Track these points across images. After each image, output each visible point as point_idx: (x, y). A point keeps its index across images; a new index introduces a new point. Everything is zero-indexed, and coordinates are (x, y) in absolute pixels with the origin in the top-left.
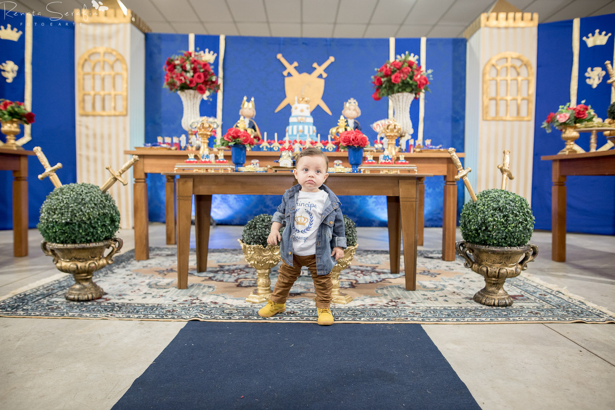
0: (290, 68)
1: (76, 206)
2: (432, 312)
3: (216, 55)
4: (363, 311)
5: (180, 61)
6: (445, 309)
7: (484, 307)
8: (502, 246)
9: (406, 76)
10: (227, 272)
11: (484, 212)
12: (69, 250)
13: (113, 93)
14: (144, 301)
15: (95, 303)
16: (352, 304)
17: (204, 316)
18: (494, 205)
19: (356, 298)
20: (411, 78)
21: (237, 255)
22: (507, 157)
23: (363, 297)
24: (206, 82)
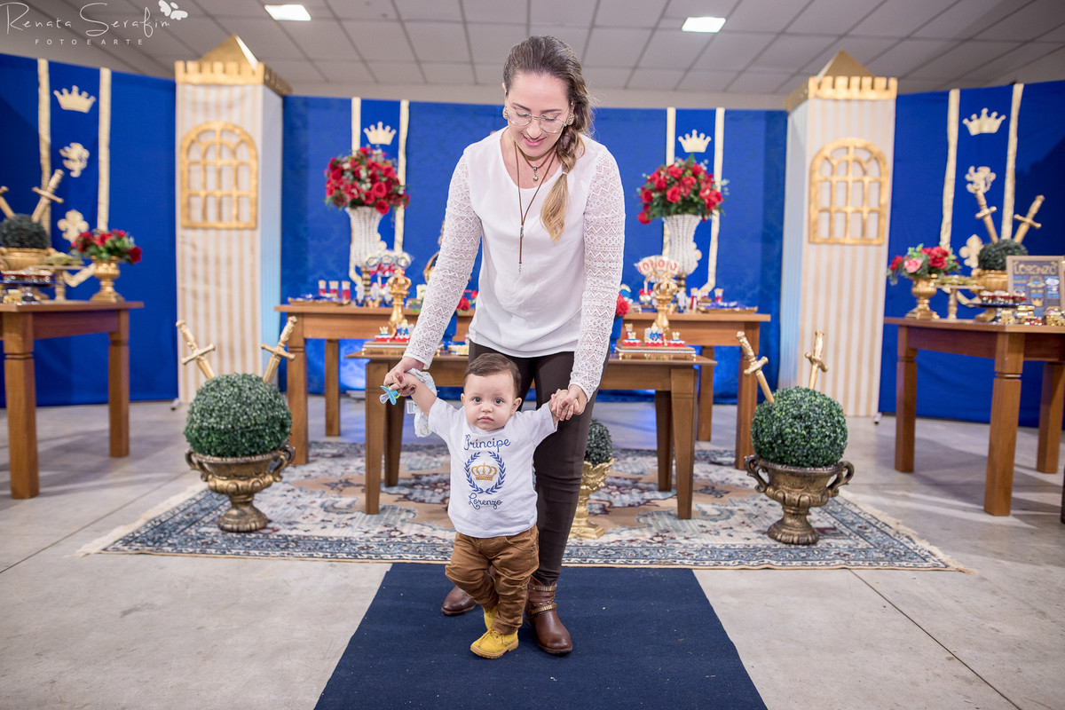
1: (240, 407)
2: (709, 552)
3: (394, 132)
4: (618, 551)
5: (351, 163)
6: (727, 548)
7: (779, 545)
8: (803, 466)
9: (688, 190)
10: (426, 487)
11: (780, 421)
12: (228, 466)
13: (235, 193)
14: (325, 533)
15: (261, 536)
16: (604, 539)
17: (410, 556)
18: (794, 412)
19: (610, 530)
20: (696, 193)
21: (435, 457)
22: (820, 342)
23: (619, 528)
24: (388, 196)
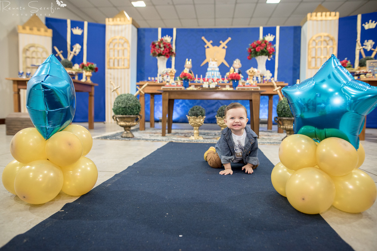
0: (208, 44)
1: (128, 101)
3: (171, 38)
5: (158, 43)
9: (263, 48)
12: (124, 118)
13: (123, 58)
14: (150, 138)
20: (266, 49)
24: (169, 53)
